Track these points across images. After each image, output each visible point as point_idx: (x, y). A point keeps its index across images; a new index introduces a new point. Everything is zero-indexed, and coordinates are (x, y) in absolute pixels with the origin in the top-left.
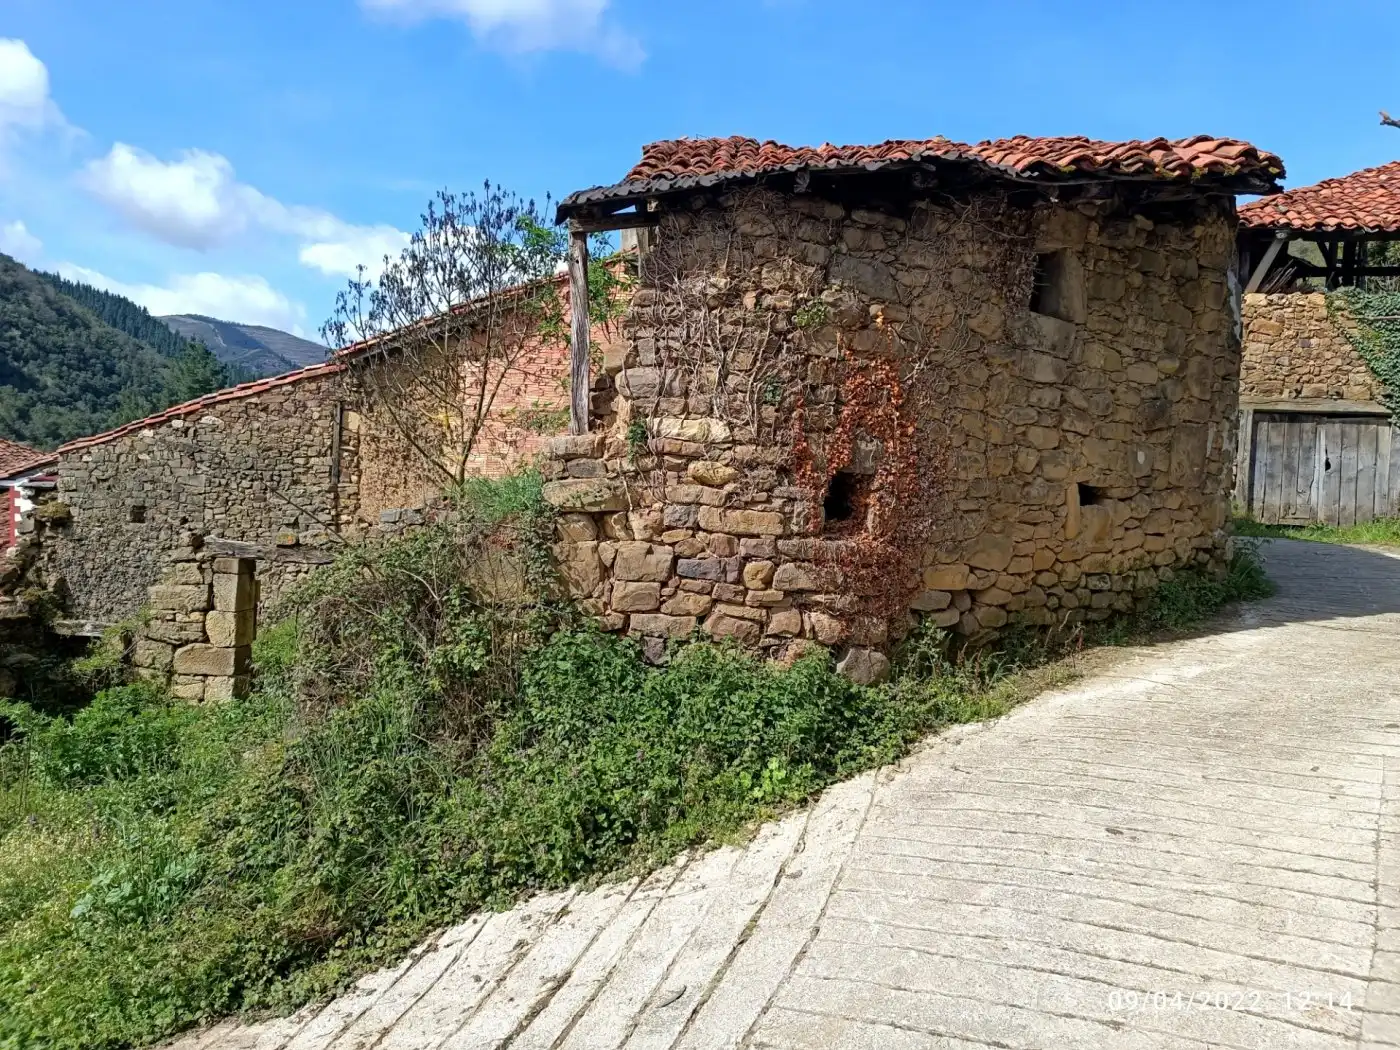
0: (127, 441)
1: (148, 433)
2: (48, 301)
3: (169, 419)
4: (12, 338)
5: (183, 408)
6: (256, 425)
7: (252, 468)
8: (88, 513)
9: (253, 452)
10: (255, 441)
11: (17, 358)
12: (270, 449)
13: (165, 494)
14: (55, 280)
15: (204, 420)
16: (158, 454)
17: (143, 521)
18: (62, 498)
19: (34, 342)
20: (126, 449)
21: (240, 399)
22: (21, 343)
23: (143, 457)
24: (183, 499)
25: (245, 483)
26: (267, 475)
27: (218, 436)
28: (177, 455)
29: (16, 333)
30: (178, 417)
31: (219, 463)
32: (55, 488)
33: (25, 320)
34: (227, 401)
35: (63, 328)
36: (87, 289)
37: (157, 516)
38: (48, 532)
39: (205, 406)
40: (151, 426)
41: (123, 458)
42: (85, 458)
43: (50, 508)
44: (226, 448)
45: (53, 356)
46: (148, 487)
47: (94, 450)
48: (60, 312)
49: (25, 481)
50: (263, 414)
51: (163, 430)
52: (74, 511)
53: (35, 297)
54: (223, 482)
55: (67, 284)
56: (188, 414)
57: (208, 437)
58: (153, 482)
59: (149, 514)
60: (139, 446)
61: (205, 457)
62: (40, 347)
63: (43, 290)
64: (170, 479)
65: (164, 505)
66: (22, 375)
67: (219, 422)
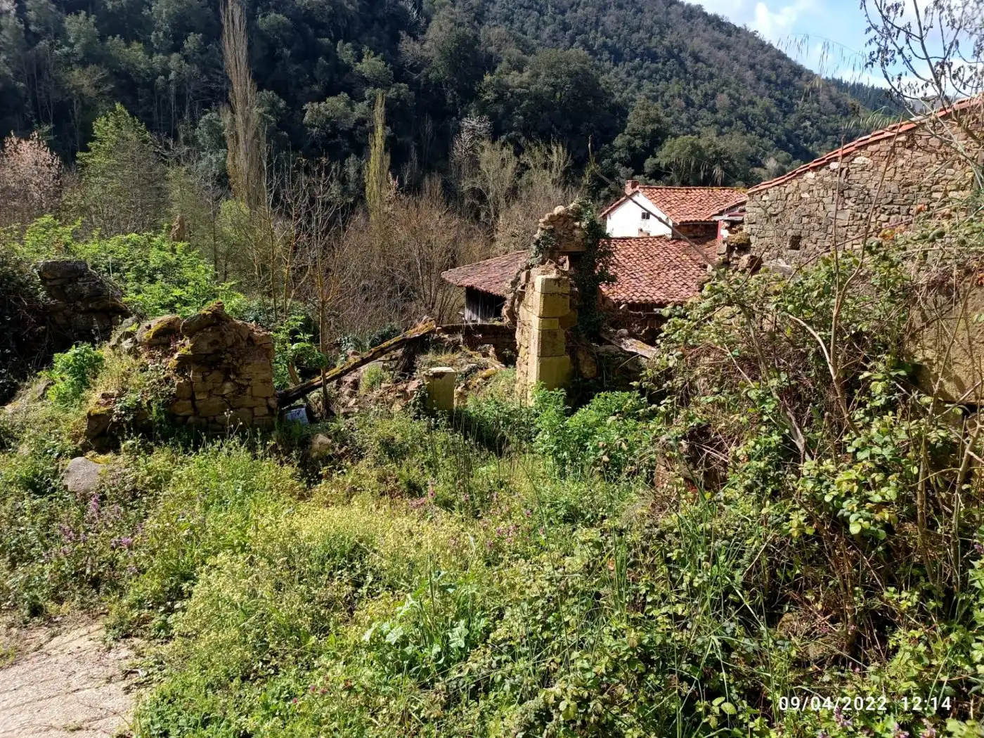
0: (795, 182)
1: (811, 175)
3: (828, 162)
5: (840, 152)
6: (901, 162)
7: (891, 202)
8: (762, 241)
9: (894, 188)
10: (898, 177)
12: (910, 184)
13: (817, 227)
15: (856, 161)
16: (816, 193)
17: (798, 249)
18: (746, 228)
20: (793, 189)
21: (889, 138)
23: (805, 195)
24: (830, 230)
25: (883, 217)
26: (904, 209)
27: (866, 175)
28: (830, 192)
30: (835, 159)
31: (864, 199)
32: (742, 222)
34: (877, 142)
37: (809, 245)
38: (735, 255)
39: (859, 148)
40: (814, 169)
41: (790, 197)
42: (765, 198)
43: (737, 236)
44: (870, 186)
46: (805, 220)
47: (771, 191)
49: (726, 217)
50: (908, 152)
51: (823, 171)
52: (753, 239)
54: (864, 216)
56: (844, 156)
57: (857, 176)
58: (809, 216)
59: (802, 243)
60: (803, 186)
61: (853, 193)
64: (821, 214)
65: (816, 235)
67: (869, 161)
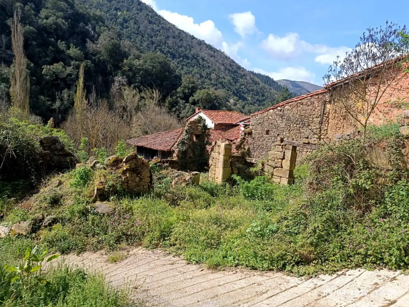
0: (266, 113)
1: (271, 111)
2: (251, 78)
3: (277, 107)
4: (243, 88)
5: (281, 104)
6: (299, 108)
7: (297, 121)
8: (256, 131)
9: (298, 116)
10: (299, 113)
11: (243, 93)
12: (302, 115)
13: (274, 127)
14: (252, 73)
15: (286, 107)
16: (273, 117)
17: (268, 134)
18: (251, 127)
19: (247, 89)
20: (266, 115)
21: (296, 101)
22: (244, 89)
23: (270, 117)
24: (278, 129)
25: (295, 125)
26: (301, 123)
27: (289, 112)
28: (278, 117)
29: (243, 87)
30: (279, 106)
31: (289, 119)
32: (249, 125)
33: (246, 83)
34: (292, 102)
35: (254, 85)
36: (260, 74)
37: (272, 133)
38: (247, 136)
39: (286, 103)
40: (273, 109)
41: (265, 117)
42: (257, 117)
43: (248, 130)
44: (291, 115)
45: (251, 92)
46: (270, 125)
47: (259, 115)
48: (253, 81)
49: (243, 123)
50: (301, 106)
51: (275, 110)
52: (253, 131)
53: (248, 78)
54: (289, 124)
55: (255, 74)
56: (282, 106)
57: (286, 112)
58: (272, 124)
59: (270, 132)
60: (269, 114)
61: (285, 117)
62: (248, 90)
63: (250, 75)
64: (276, 124)
65: (274, 130)
66: (244, 97)
67: (290, 108)
